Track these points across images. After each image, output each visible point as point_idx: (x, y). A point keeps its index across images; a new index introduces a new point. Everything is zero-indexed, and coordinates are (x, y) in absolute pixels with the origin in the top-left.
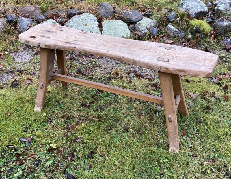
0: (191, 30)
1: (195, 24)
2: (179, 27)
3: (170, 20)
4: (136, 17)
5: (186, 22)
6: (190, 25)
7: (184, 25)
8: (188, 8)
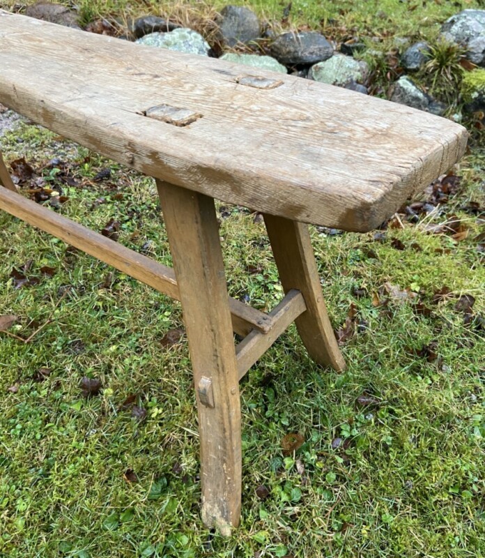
0: (462, 101)
1: (477, 83)
2: (431, 87)
3: (407, 65)
4: (313, 48)
5: (452, 75)
6: (464, 84)
7: (446, 82)
8: (468, 32)
